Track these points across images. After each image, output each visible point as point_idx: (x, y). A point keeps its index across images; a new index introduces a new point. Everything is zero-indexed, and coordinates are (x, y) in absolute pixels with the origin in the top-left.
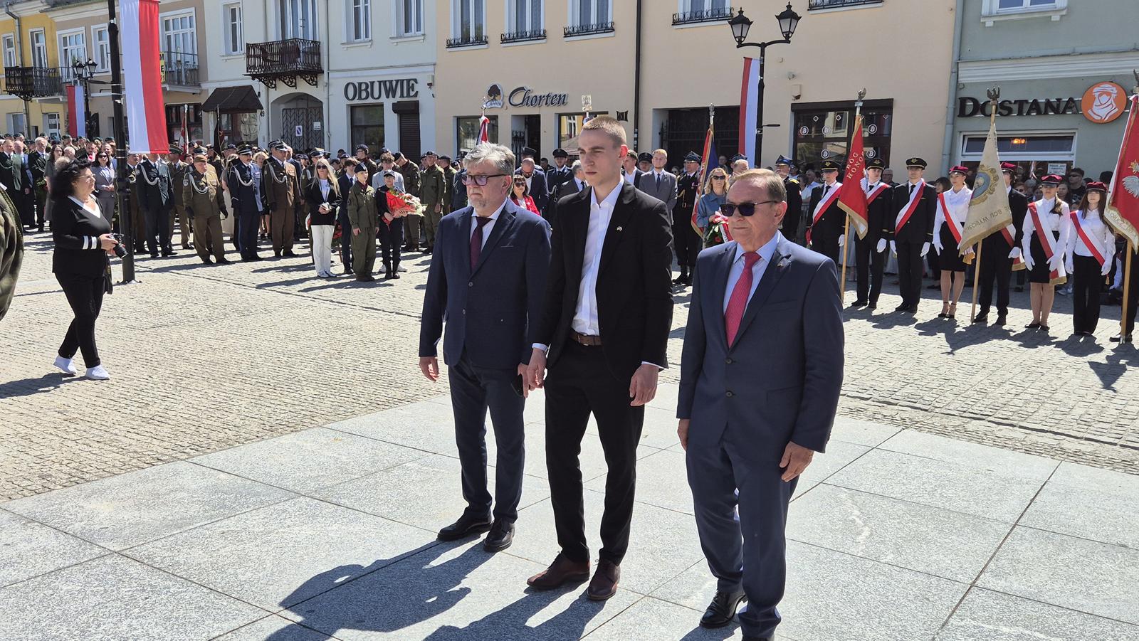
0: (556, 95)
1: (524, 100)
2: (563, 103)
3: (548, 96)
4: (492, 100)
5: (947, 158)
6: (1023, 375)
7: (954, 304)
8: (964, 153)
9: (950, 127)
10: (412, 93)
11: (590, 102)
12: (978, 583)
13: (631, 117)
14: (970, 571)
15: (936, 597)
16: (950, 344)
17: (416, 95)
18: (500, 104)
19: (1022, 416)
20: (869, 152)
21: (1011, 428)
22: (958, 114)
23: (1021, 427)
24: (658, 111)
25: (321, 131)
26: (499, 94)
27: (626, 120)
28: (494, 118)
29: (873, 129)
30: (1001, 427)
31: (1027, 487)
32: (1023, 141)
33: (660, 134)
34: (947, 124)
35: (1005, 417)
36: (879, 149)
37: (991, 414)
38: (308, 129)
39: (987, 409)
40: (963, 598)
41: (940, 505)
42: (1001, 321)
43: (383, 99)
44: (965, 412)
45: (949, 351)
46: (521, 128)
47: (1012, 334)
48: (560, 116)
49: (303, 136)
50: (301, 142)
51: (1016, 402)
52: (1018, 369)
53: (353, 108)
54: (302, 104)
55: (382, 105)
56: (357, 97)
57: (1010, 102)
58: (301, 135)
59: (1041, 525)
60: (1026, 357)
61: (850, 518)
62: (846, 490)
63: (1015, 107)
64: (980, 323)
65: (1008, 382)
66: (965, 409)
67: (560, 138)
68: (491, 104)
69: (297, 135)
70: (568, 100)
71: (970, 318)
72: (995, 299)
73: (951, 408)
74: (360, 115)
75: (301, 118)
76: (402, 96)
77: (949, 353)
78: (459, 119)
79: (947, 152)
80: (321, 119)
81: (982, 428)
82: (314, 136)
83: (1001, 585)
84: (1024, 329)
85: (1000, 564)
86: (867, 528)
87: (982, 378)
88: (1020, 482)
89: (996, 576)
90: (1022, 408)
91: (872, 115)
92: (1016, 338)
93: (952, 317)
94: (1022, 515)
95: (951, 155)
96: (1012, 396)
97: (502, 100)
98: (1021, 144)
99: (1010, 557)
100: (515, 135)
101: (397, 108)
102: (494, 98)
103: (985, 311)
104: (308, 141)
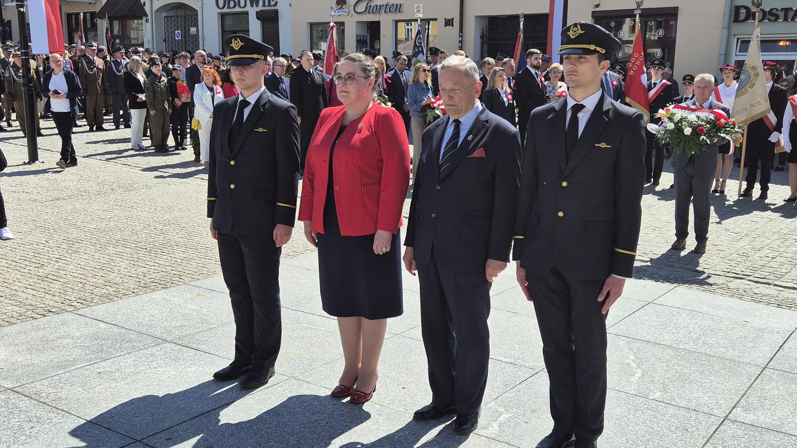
0: (393, 5)
1: (366, 10)
2: (400, 11)
3: (387, 5)
4: (340, 9)
5: (722, 57)
6: (779, 242)
7: (724, 182)
8: (738, 53)
9: (726, 31)
10: (273, 3)
11: (422, 10)
12: (731, 416)
13: (456, 22)
14: (724, 406)
15: (694, 428)
16: (718, 215)
17: (276, 4)
18: (346, 12)
19: (777, 276)
20: (657, 53)
21: (767, 286)
22: (733, 20)
23: (775, 285)
24: (479, 18)
25: (197, 36)
26: (346, 3)
27: (453, 25)
28: (341, 25)
29: (661, 32)
30: (759, 285)
31: (777, 336)
32: (788, 43)
33: (480, 37)
34: (723, 29)
35: (763, 277)
36: (666, 49)
37: (750, 274)
38: (185, 33)
39: (747, 270)
40: (717, 429)
41: (703, 351)
42: (764, 196)
43: (248, 8)
44: (728, 272)
45: (718, 221)
46: (364, 32)
47: (772, 207)
48: (397, 22)
49: (182, 40)
50: (181, 44)
51: (772, 264)
52: (776, 236)
53: (223, 16)
54: (181, 13)
55: (247, 13)
56: (226, 6)
57: (777, 10)
58: (180, 38)
59: (786, 367)
60: (782, 226)
61: (626, 362)
62: (624, 338)
63: (782, 14)
64: (746, 197)
65: (767, 248)
66: (729, 270)
67: (397, 42)
68: (338, 12)
69: (176, 38)
70: (403, 9)
71: (737, 193)
72: (759, 177)
73: (716, 269)
74: (229, 21)
75: (180, 24)
76: (264, 5)
77: (717, 223)
78: (312, 25)
79: (723, 52)
80: (196, 25)
81: (742, 287)
82: (191, 39)
83: (750, 418)
84: (784, 203)
85: (750, 401)
86: (639, 371)
87: (745, 244)
88: (771, 332)
89: (745, 411)
90: (777, 270)
91: (661, 21)
92: (775, 210)
93: (722, 192)
94: (772, 359)
95: (727, 54)
96: (769, 259)
97: (348, 9)
98: (786, 45)
99: (759, 395)
100: (359, 38)
101: (260, 16)
102: (341, 7)
103: (750, 187)
104: (186, 44)
